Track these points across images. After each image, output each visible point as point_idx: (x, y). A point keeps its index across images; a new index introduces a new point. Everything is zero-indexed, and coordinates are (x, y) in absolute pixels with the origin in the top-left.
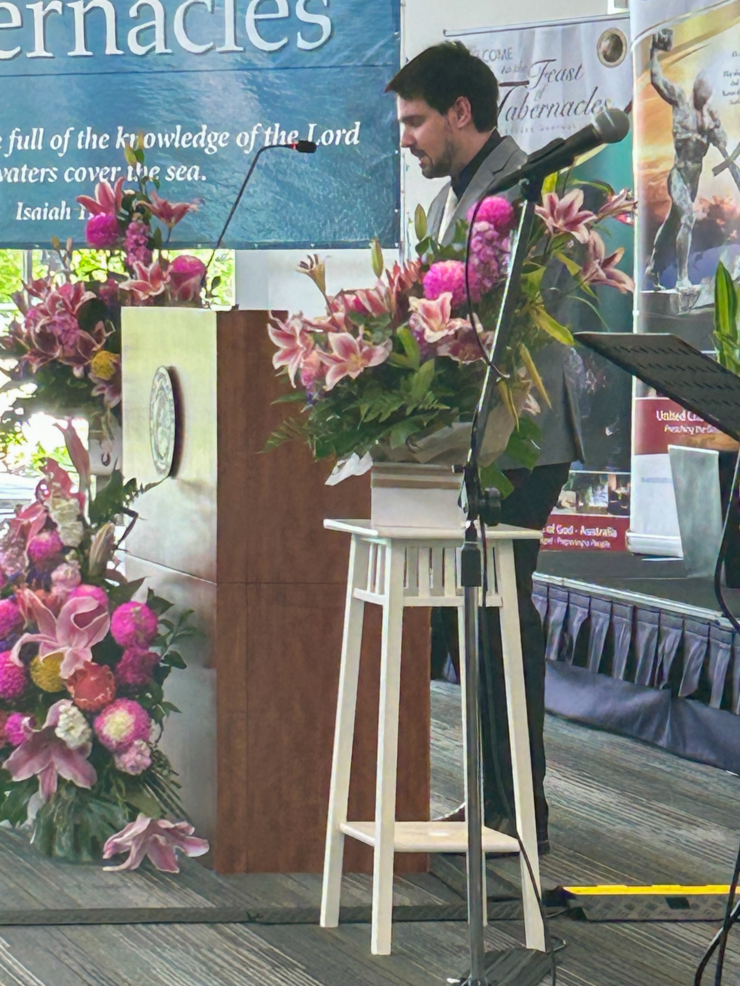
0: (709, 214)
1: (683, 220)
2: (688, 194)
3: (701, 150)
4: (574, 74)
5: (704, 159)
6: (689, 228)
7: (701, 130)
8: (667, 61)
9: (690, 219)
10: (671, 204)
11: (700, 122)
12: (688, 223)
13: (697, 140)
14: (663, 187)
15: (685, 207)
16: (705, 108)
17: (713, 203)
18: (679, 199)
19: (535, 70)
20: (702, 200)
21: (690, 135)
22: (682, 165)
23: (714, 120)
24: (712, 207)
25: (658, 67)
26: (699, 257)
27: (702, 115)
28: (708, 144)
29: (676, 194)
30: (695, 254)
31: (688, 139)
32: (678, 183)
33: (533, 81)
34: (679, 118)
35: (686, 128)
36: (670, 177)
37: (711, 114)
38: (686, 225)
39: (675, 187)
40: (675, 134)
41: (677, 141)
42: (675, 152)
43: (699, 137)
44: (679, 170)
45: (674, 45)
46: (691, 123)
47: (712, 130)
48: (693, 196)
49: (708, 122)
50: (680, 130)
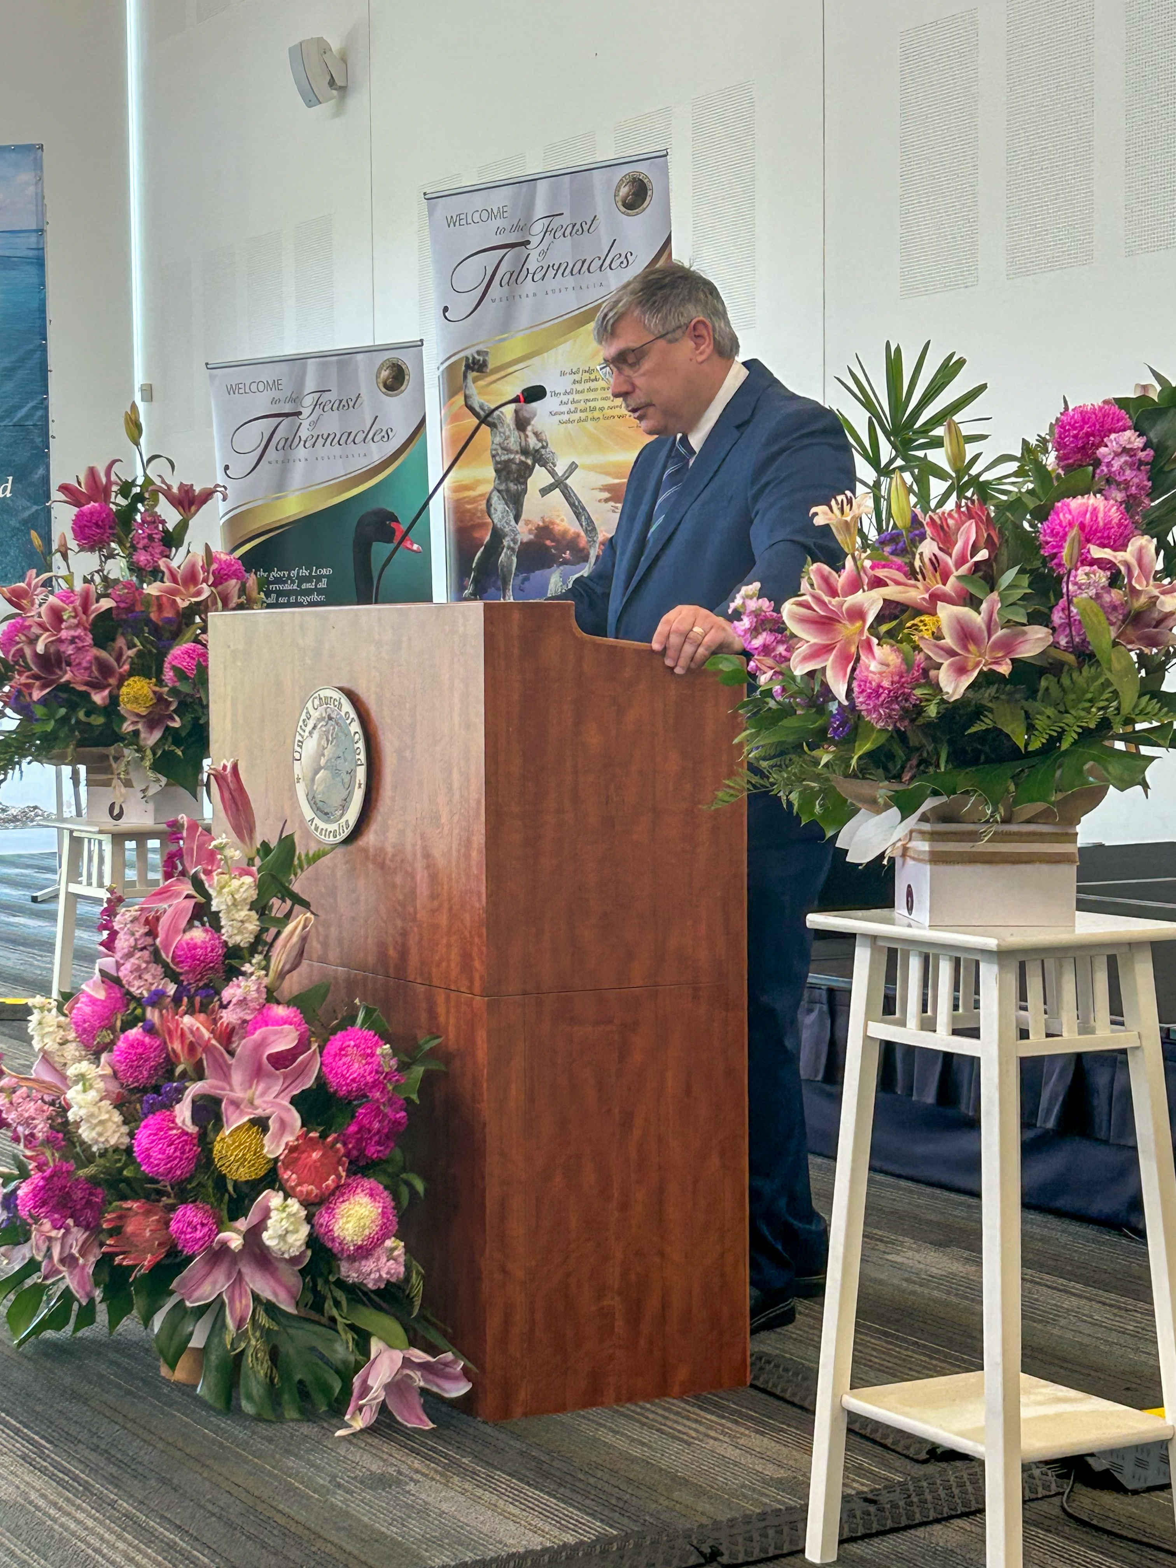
0: (536, 536)
1: (505, 543)
2: (511, 517)
3: (525, 472)
4: (351, 404)
5: (529, 481)
6: (513, 549)
7: (525, 452)
8: (481, 383)
9: (514, 541)
10: (491, 527)
11: (523, 444)
12: (512, 545)
13: (522, 462)
14: (482, 511)
15: (507, 529)
16: (529, 428)
17: (541, 524)
18: (500, 521)
19: (308, 401)
20: (527, 522)
21: (512, 456)
22: (503, 487)
23: (540, 440)
24: (538, 528)
25: (473, 389)
26: (526, 579)
27: (526, 436)
28: (534, 466)
29: (497, 517)
30: (521, 576)
31: (510, 461)
32: (499, 505)
33: (306, 412)
34: (498, 440)
35: (508, 450)
36: (489, 501)
37: (536, 434)
38: (509, 548)
39: (496, 510)
40: (493, 456)
41: (497, 463)
42: (494, 474)
43: (523, 458)
44: (499, 491)
45: (491, 366)
46: (513, 442)
47: (537, 451)
48: (517, 519)
49: (533, 442)
50: (500, 451)
